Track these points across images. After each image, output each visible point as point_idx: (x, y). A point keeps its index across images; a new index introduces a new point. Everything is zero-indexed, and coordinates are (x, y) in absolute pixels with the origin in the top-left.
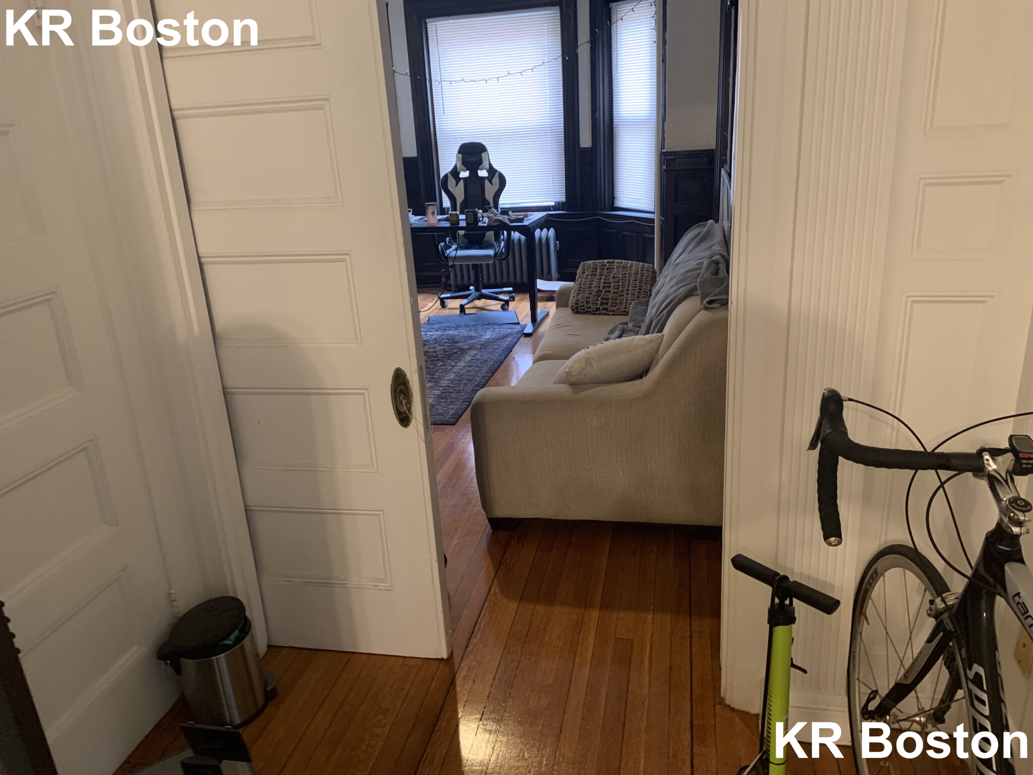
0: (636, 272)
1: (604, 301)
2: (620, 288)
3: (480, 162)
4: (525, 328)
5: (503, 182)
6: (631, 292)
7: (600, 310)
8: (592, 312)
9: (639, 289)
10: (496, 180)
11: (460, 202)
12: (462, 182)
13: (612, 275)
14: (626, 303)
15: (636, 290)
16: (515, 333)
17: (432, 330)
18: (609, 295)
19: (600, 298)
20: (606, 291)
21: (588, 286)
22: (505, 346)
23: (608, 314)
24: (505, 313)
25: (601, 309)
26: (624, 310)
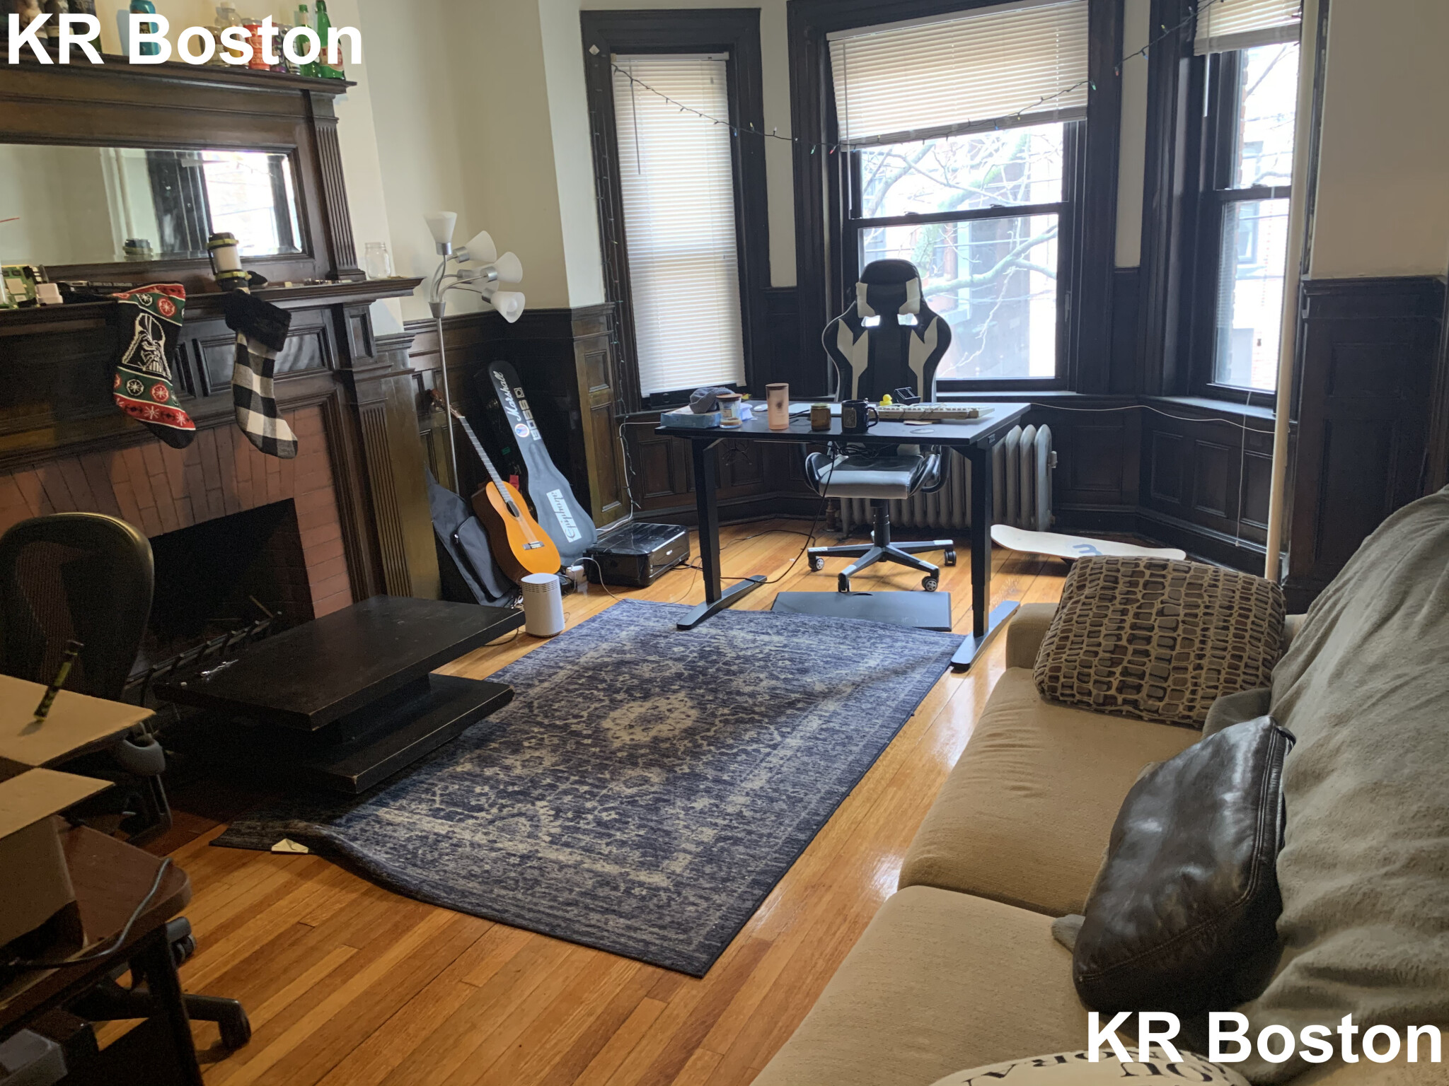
0: (1228, 604)
1: (1130, 680)
2: (1178, 647)
3: (903, 298)
4: (958, 646)
5: (944, 336)
6: (1211, 663)
7: (1116, 704)
8: (1094, 706)
9: (1233, 656)
10: (932, 333)
11: (859, 375)
12: (865, 336)
13: (1158, 606)
14: (1194, 692)
15: (1223, 658)
16: (934, 656)
17: (769, 631)
18: (1144, 664)
19: (1118, 670)
20: (1136, 652)
21: (1089, 628)
22: (902, 696)
23: (1140, 718)
24: (927, 596)
25: (1120, 700)
26: (1186, 713)
